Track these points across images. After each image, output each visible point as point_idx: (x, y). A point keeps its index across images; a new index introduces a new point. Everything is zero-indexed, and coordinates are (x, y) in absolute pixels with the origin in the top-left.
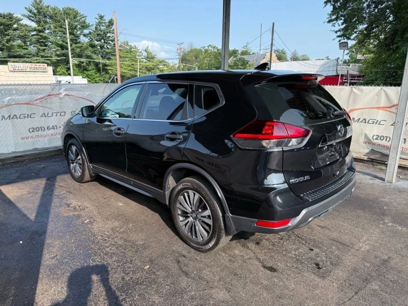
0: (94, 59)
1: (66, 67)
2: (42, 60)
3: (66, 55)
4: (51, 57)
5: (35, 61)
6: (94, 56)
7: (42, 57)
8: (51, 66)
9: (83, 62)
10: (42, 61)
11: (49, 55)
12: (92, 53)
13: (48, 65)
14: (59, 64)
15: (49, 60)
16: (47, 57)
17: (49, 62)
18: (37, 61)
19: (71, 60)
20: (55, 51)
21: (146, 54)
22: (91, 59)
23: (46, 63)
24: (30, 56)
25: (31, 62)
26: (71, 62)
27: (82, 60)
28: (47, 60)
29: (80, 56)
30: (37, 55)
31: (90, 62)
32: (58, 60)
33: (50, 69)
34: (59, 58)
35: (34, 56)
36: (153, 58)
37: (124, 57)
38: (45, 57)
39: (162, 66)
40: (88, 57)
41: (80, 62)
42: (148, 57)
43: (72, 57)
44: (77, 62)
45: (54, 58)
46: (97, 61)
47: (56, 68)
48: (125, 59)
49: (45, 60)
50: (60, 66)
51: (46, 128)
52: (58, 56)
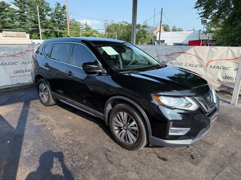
1: (38, 34)
2: (23, 30)
3: (38, 27)
4: (28, 28)
5: (19, 31)
6: (55, 28)
7: (23, 28)
8: (28, 33)
9: (48, 31)
12: (53, 26)
14: (33, 32)
15: (27, 30)
16: (26, 28)
18: (20, 30)
19: (40, 30)
20: (31, 25)
21: (86, 27)
22: (53, 29)
23: (25, 32)
24: (16, 27)
25: (16, 31)
29: (46, 28)
30: (20, 27)
31: (52, 31)
32: (33, 30)
33: (28, 35)
34: (33, 29)
35: (18, 27)
36: (90, 29)
37: (72, 28)
39: (95, 34)
40: (51, 28)
41: (46, 31)
42: (86, 29)
43: (41, 28)
44: (44, 31)
45: (30, 29)
46: (56, 30)
47: (31, 35)
48: (73, 30)
49: (25, 30)
50: (34, 33)
51: (25, 71)
52: (32, 27)
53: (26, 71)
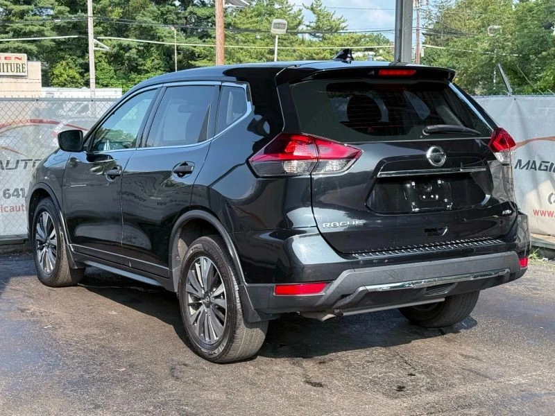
0: (159, 38)
1: (81, 61)
2: (15, 42)
3: (80, 28)
4: (41, 33)
6: (163, 29)
7: (17, 33)
8: (38, 59)
9: (128, 48)
10: (16, 45)
11: (35, 29)
12: (156, 18)
13: (31, 56)
14: (62, 54)
15: (35, 41)
16: (30, 33)
17: (33, 48)
18: (2, 46)
19: (92, 41)
20: (53, 17)
21: (314, 18)
22: (153, 38)
23: (25, 51)
26: (91, 48)
27: (125, 41)
28: (29, 42)
29: (121, 31)
31: (148, 46)
32: (58, 43)
33: (36, 68)
34: (61, 38)
36: (334, 30)
37: (247, 30)
38: (25, 34)
40: (145, 32)
41: (120, 45)
43: (97, 34)
44: (107, 49)
45: (50, 38)
46: (167, 43)
47: (51, 67)
48: (251, 38)
49: (23, 42)
50: (63, 58)
52: (59, 29)
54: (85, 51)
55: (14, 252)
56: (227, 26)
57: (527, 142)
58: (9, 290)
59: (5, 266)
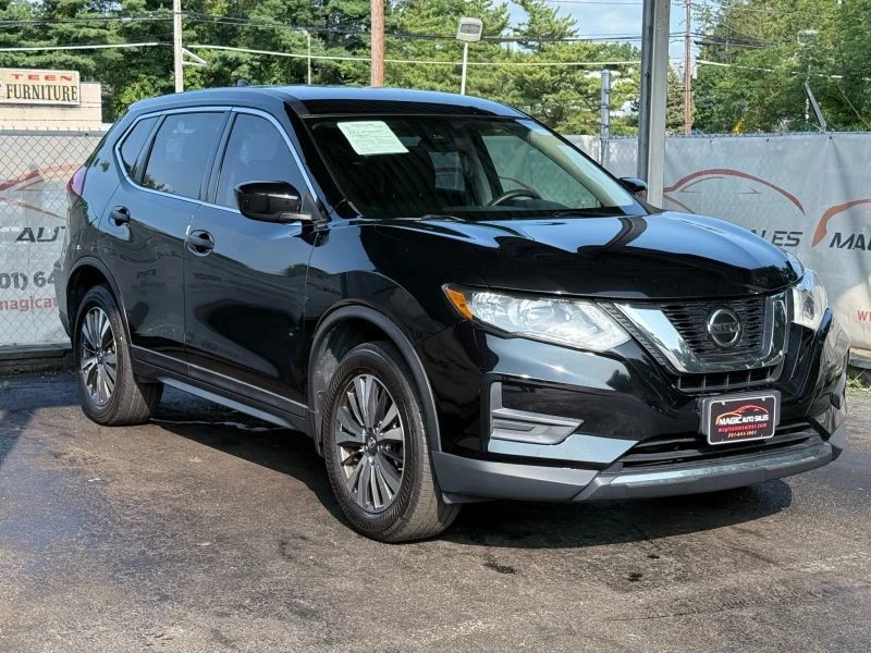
0: (285, 48)
1: (163, 83)
2: (61, 53)
3: (162, 32)
4: (101, 39)
5: (33, 60)
6: (290, 35)
7: (64, 39)
8: (97, 80)
9: (236, 64)
10: (64, 57)
11: (93, 33)
12: (279, 17)
13: (86, 75)
14: (133, 72)
15: (92, 51)
16: (86, 39)
17: (89, 62)
18: (42, 59)
19: (179, 51)
20: (121, 14)
21: (526, 18)
22: (275, 48)
23: (78, 67)
24: (13, 37)
25: (14, 65)
26: (179, 63)
27: (232, 52)
28: (82, 52)
29: (225, 35)
30: (42, 31)
31: (267, 61)
32: (129, 55)
33: (93, 92)
34: (132, 46)
35: (29, 35)
36: (557, 36)
37: (421, 35)
38: (77, 41)
39: (597, 75)
40: (263, 38)
41: (224, 59)
42: (531, 34)
43: (186, 41)
44: (203, 63)
45: (115, 46)
46: (297, 55)
47: (118, 92)
48: (427, 48)
49: (75, 52)
50: (136, 79)
51: (31, 280)
52: (129, 33)
53: (36, 279)
54: (170, 67)
55: (50, 369)
56: (390, 29)
57: (850, 205)
58: (38, 425)
59: (33, 390)
